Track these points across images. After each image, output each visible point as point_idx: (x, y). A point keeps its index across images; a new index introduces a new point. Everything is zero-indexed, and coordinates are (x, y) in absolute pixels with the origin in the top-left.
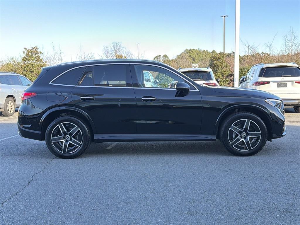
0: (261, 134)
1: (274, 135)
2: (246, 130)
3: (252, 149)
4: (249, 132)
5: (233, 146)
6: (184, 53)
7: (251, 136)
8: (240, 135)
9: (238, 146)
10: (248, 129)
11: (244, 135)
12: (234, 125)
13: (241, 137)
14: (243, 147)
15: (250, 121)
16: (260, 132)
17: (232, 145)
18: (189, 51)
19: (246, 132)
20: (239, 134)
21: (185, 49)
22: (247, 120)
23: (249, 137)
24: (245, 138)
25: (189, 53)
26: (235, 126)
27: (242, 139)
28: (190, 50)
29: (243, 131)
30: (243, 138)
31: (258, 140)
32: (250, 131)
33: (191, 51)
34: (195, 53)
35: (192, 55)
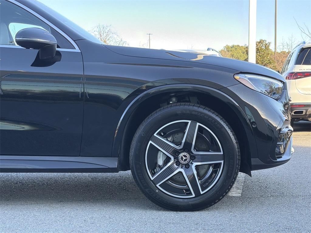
0: (224, 157)
1: (254, 161)
2: (187, 147)
3: (202, 193)
4: (195, 152)
5: (158, 185)
6: (224, 50)
7: (201, 162)
8: (176, 158)
9: (169, 185)
10: (192, 144)
11: (184, 158)
12: (158, 134)
13: (178, 163)
14: (182, 189)
15: (198, 124)
16: (220, 151)
17: (155, 182)
18: (232, 48)
19: (189, 152)
20: (172, 158)
21: (225, 46)
22: (190, 122)
23: (195, 164)
24: (187, 166)
25: (231, 50)
26: (163, 136)
27: (180, 170)
28: (233, 46)
29: (183, 150)
30: (182, 168)
31: (215, 172)
32: (197, 149)
33: (233, 49)
34: (240, 51)
35: (235, 54)
